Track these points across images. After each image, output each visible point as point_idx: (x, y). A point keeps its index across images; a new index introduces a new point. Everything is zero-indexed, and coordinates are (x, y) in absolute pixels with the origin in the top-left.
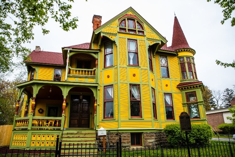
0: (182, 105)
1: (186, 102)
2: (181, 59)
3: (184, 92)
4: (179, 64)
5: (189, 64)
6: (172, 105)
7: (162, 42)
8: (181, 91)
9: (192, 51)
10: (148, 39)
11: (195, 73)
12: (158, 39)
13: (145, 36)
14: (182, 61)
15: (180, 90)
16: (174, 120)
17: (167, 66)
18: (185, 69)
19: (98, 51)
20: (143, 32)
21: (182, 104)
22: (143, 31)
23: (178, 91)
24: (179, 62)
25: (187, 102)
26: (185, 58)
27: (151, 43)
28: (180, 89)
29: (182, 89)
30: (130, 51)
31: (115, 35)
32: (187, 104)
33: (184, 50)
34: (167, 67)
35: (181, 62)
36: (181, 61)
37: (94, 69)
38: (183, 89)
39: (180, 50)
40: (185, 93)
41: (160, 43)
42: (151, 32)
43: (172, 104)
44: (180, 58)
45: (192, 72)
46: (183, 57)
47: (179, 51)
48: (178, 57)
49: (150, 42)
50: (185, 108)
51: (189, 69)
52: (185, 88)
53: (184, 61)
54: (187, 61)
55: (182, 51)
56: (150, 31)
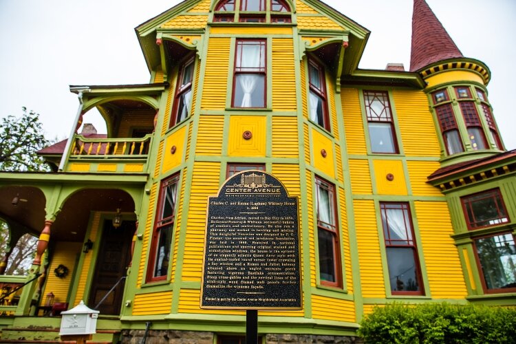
0: (452, 241)
1: (465, 230)
2: (438, 96)
3: (457, 195)
4: (431, 111)
5: (468, 105)
6: (411, 243)
7: (351, 36)
8: (445, 193)
9: (474, 65)
10: (305, 33)
11: (495, 132)
12: (340, 29)
13: (295, 26)
14: (442, 101)
15: (442, 189)
16: (423, 293)
17: (389, 120)
18: (454, 122)
19: (163, 88)
20: (288, 17)
21: (452, 237)
22: (289, 13)
23: (432, 193)
24: (432, 105)
25: (469, 229)
26: (451, 91)
27: (314, 42)
28: (438, 187)
29: (447, 186)
30: (243, 70)
31: (200, 32)
32: (471, 235)
33: (445, 67)
34: (392, 124)
35: (438, 102)
36: (439, 100)
37: (147, 136)
38: (450, 187)
39: (432, 69)
40: (459, 200)
41: (345, 39)
42: (317, 14)
43: (410, 238)
44: (434, 92)
45: (480, 128)
46: (442, 88)
47: (429, 72)
48: (426, 92)
49: (309, 41)
50: (465, 252)
51: (467, 120)
52: (457, 183)
53: (447, 97)
54: (460, 97)
55: (437, 70)
56: (312, 12)
